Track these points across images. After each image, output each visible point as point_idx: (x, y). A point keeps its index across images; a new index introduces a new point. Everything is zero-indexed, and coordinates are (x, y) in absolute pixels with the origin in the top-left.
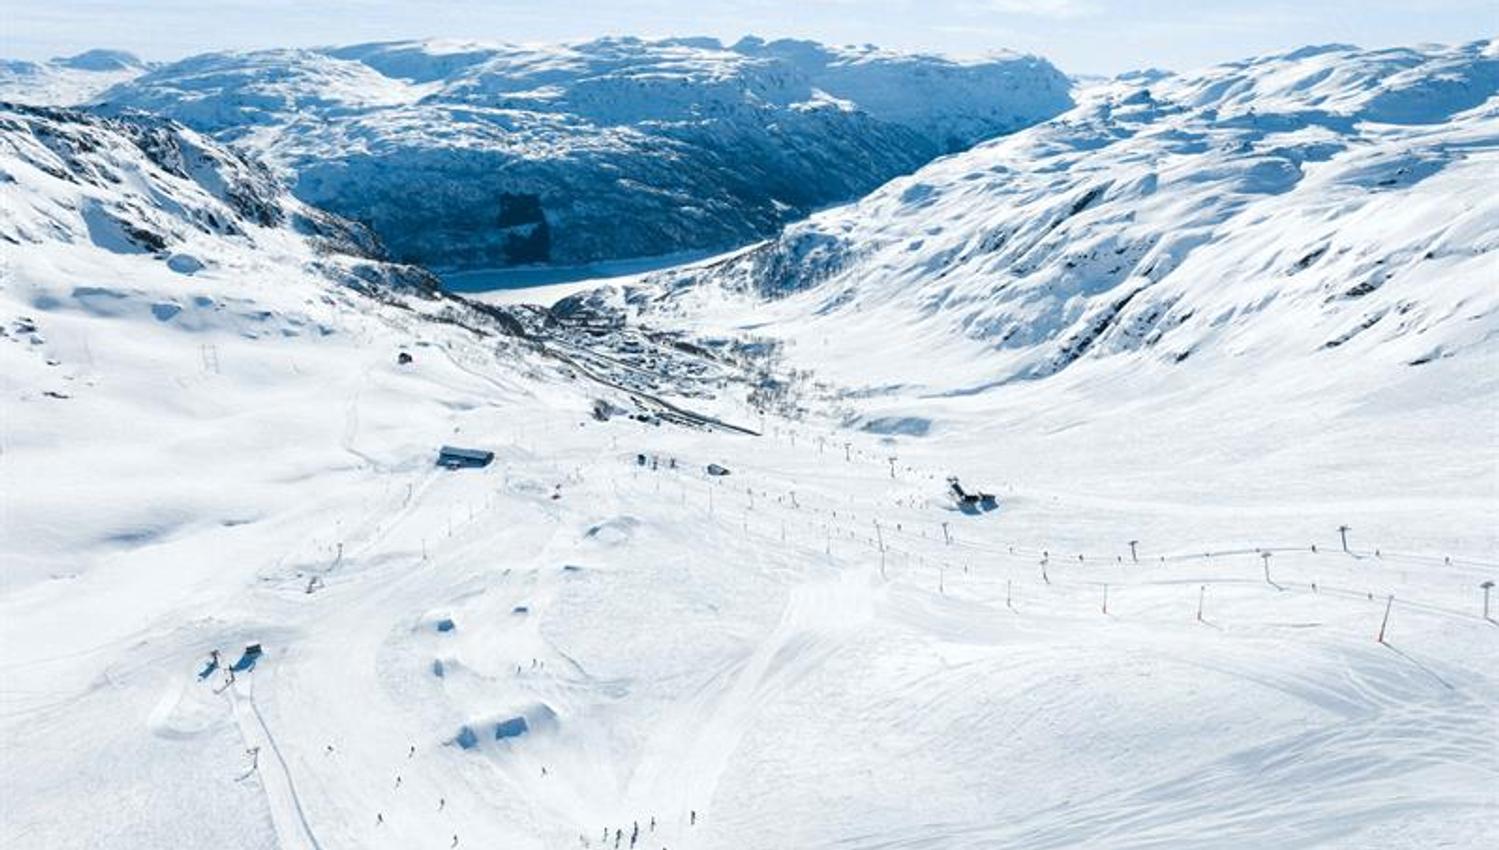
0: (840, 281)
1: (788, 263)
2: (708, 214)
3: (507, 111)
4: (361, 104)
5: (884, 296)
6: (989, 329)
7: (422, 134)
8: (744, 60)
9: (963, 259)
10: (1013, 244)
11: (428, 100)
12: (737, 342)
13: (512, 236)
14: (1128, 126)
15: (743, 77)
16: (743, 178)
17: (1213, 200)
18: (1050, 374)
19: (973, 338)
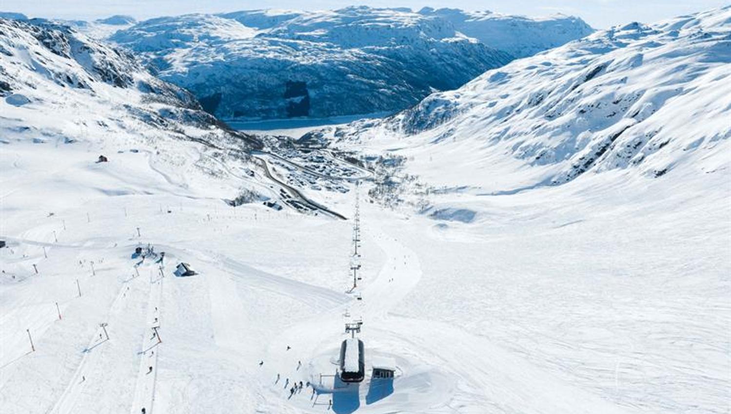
0: (448, 125)
1: (422, 115)
2: (394, 93)
3: (298, 41)
4: (229, 38)
5: (469, 133)
6: (527, 153)
7: (251, 51)
8: (420, 17)
9: (518, 111)
10: (547, 101)
11: (260, 35)
12: (381, 157)
13: (291, 103)
14: (624, 41)
15: (419, 25)
16: (415, 75)
17: (684, 67)
18: (564, 183)
19: (517, 158)
